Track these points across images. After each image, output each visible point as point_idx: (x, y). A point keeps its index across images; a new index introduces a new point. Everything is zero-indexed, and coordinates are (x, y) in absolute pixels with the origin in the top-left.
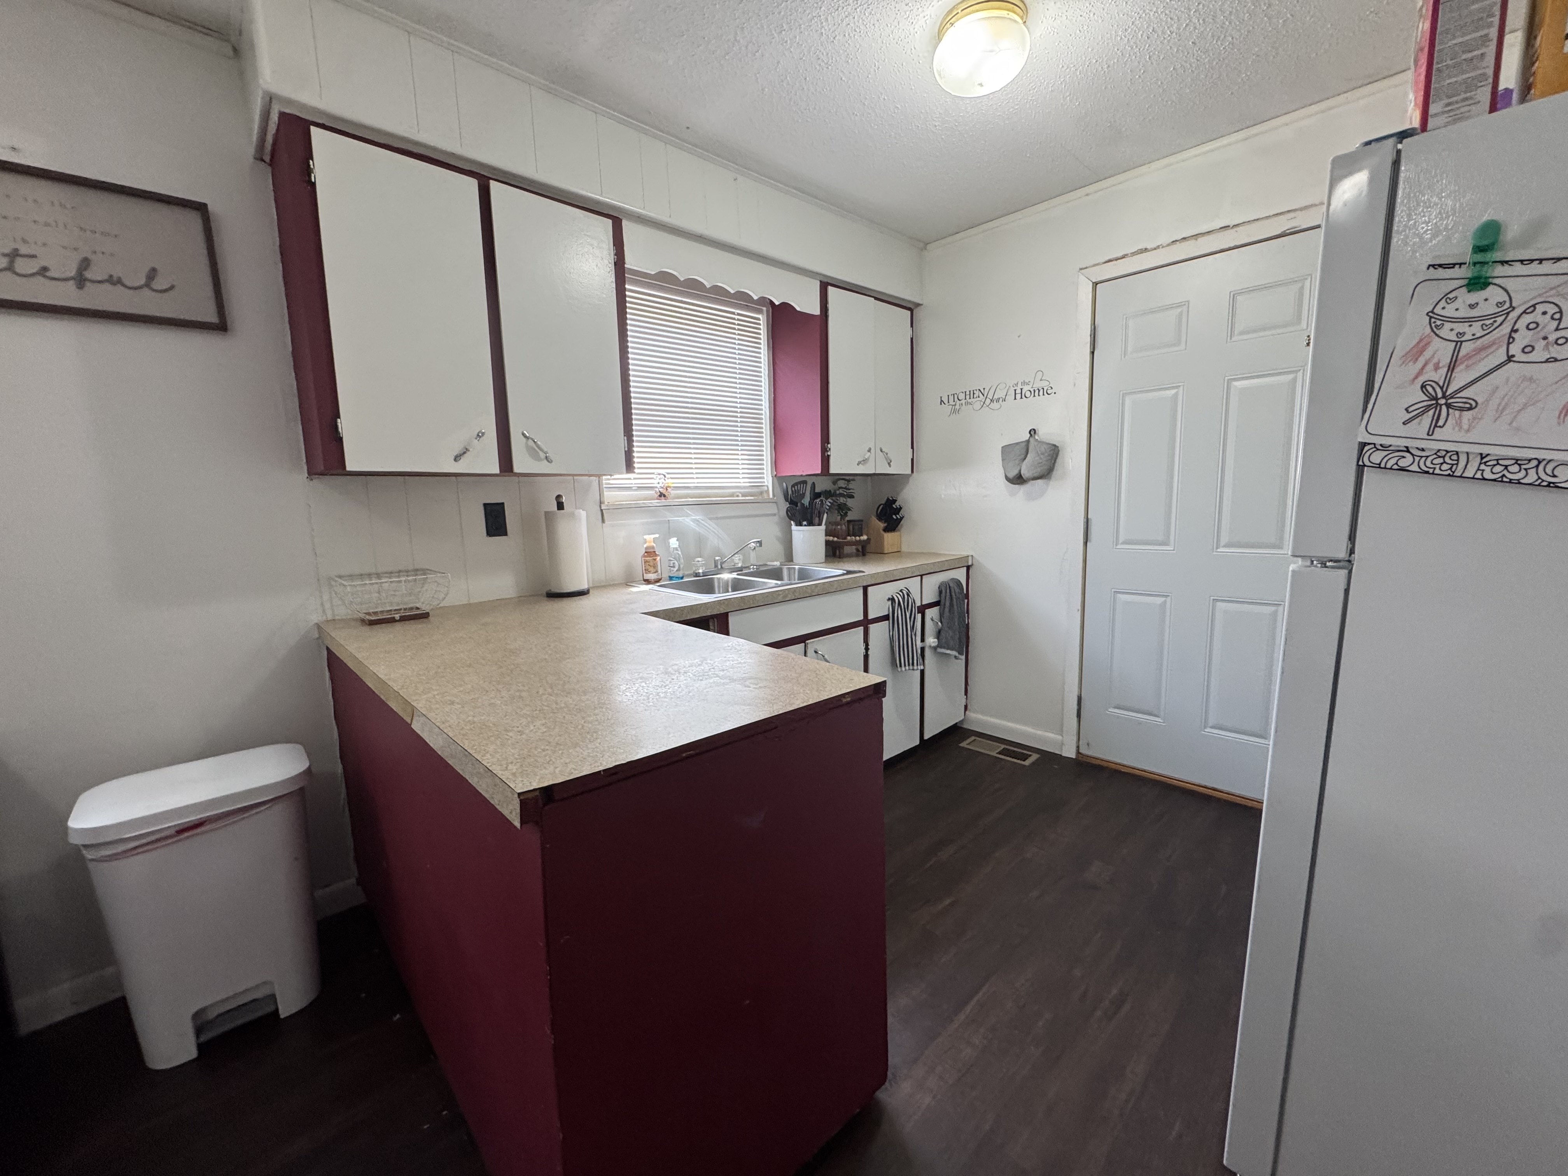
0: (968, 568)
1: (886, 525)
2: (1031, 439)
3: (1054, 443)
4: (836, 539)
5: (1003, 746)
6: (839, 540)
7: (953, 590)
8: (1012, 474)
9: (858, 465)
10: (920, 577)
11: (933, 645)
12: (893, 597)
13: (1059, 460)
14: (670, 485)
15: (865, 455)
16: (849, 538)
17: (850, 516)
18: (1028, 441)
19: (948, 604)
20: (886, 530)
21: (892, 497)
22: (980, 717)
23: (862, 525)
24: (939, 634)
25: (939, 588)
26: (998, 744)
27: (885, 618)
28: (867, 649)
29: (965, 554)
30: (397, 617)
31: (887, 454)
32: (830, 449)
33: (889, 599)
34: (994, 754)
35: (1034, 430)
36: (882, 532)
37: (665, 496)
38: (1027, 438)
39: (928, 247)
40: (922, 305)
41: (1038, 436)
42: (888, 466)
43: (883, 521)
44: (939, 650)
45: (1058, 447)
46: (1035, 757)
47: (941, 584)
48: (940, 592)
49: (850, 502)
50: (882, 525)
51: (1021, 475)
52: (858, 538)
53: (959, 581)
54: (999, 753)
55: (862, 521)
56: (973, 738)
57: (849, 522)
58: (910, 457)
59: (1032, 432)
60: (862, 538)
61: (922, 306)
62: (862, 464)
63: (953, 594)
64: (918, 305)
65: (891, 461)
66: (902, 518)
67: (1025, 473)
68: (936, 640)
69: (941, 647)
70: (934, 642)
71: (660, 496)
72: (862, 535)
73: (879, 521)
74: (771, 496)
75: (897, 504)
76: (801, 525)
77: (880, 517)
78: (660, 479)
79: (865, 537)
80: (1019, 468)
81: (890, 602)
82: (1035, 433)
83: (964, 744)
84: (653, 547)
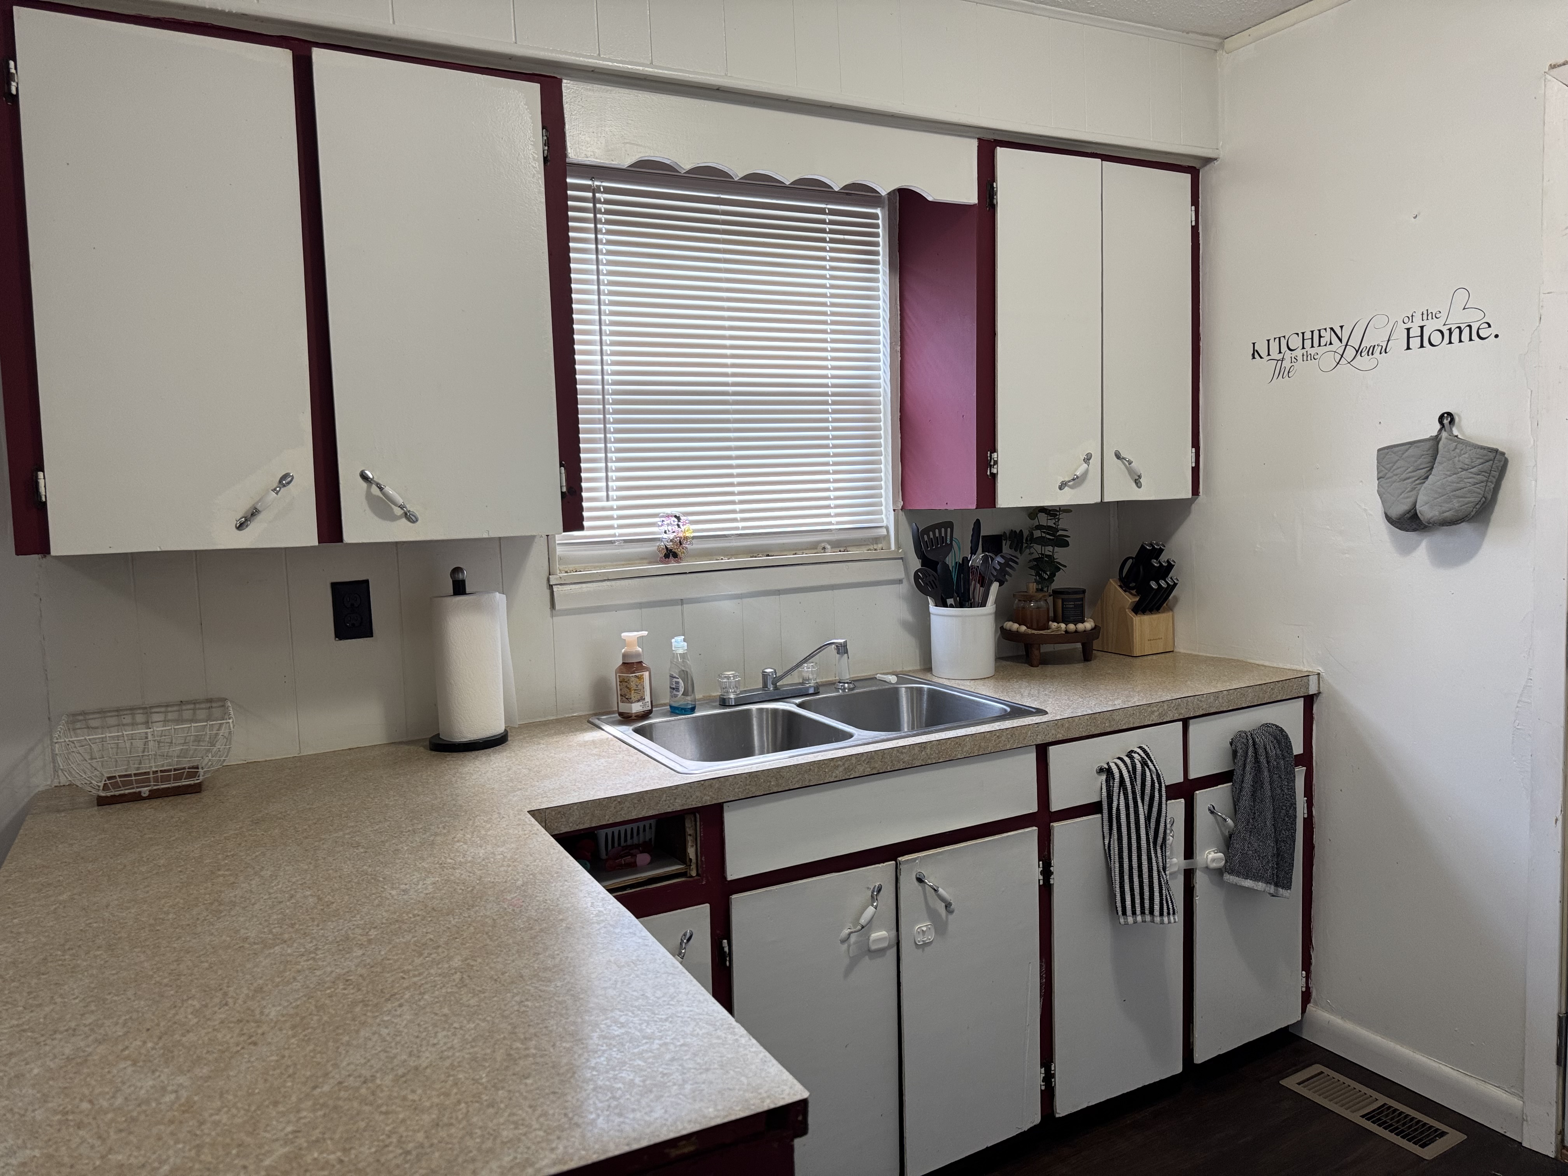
0: (1309, 701)
1: (1137, 599)
2: (1444, 434)
3: (1495, 447)
4: (1023, 628)
5: (1383, 1100)
6: (1030, 631)
7: (1261, 751)
8: (1400, 508)
9: (1061, 488)
10: (1181, 723)
11: (1214, 865)
12: (1110, 767)
13: (1506, 484)
14: (688, 534)
15: (1076, 470)
16: (1054, 625)
17: (1060, 582)
18: (1436, 439)
19: (1249, 778)
20: (1138, 609)
21: (1151, 545)
22: (1337, 1021)
23: (1082, 599)
24: (1228, 843)
25: (1231, 744)
26: (1369, 1092)
27: (1093, 808)
28: (1047, 872)
29: (1305, 668)
30: (145, 791)
31: (1130, 463)
32: (996, 462)
33: (1101, 771)
34: (1356, 1118)
35: (1449, 414)
36: (1131, 614)
37: (675, 555)
38: (1435, 433)
39: (1229, 43)
40: (1216, 159)
41: (1460, 429)
42: (1134, 484)
43: (1134, 592)
44: (1228, 877)
45: (1503, 454)
46: (1454, 1138)
47: (1236, 736)
48: (1235, 753)
49: (1060, 554)
50: (1129, 599)
51: (1416, 514)
52: (1072, 627)
53: (1282, 730)
54: (1368, 1117)
55: (1084, 592)
56: (1317, 1068)
57: (1056, 593)
58: (1190, 463)
59: (1447, 419)
60: (1081, 626)
61: (1216, 163)
62: (1070, 487)
63: (1263, 759)
64: (1208, 161)
65: (1140, 477)
66: (1171, 588)
67: (1426, 511)
68: (1221, 855)
69: (1232, 872)
70: (1213, 860)
71: (667, 556)
72: (1083, 621)
73: (1125, 591)
74: (893, 547)
75: (1163, 558)
76: (945, 605)
77: (1125, 584)
78: (668, 525)
79: (1088, 625)
80: (1412, 500)
81: (1104, 777)
82: (1452, 421)
83: (1291, 1082)
84: (638, 655)
